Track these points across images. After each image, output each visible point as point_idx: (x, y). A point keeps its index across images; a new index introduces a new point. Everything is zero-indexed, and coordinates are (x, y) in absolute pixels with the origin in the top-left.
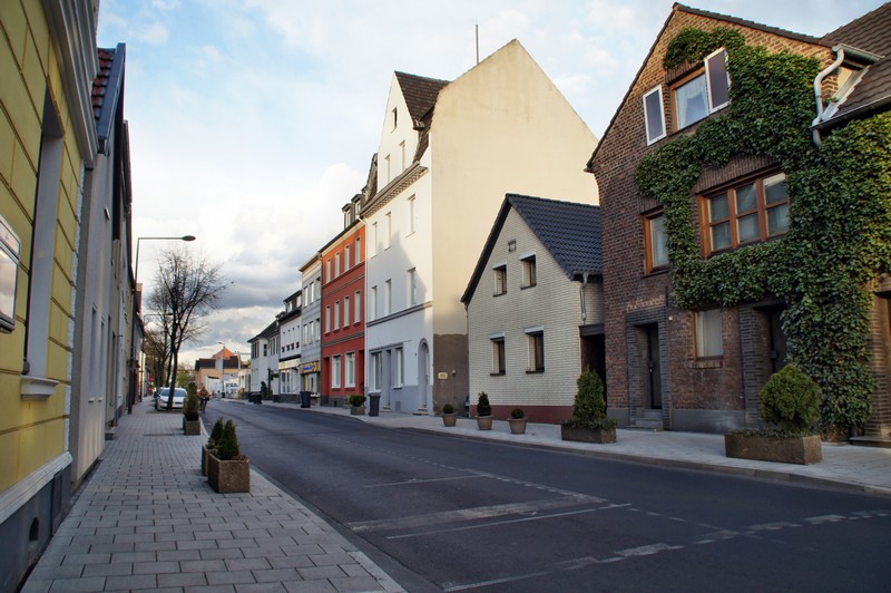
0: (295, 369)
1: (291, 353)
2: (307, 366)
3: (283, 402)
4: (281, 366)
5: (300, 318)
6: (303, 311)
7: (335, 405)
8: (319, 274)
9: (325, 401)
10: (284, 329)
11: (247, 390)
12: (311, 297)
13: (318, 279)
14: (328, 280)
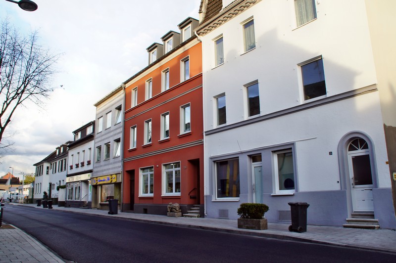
1: (80, 169)
2: (101, 179)
3: (69, 206)
4: (68, 180)
5: (93, 142)
6: (96, 136)
10: (71, 153)
11: (31, 197)
12: (109, 123)
13: (119, 108)
14: (134, 104)
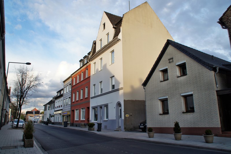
0: (60, 114)
1: (59, 109)
2: (65, 113)
3: (55, 124)
4: (55, 113)
5: (63, 97)
6: (64, 95)
7: (76, 126)
8: (71, 82)
9: (72, 125)
10: (56, 101)
11: (42, 121)
12: (67, 90)
13: (70, 84)
14: (74, 84)
